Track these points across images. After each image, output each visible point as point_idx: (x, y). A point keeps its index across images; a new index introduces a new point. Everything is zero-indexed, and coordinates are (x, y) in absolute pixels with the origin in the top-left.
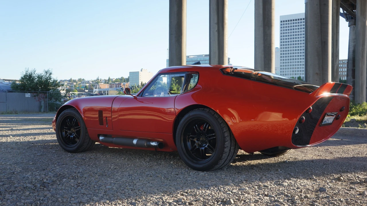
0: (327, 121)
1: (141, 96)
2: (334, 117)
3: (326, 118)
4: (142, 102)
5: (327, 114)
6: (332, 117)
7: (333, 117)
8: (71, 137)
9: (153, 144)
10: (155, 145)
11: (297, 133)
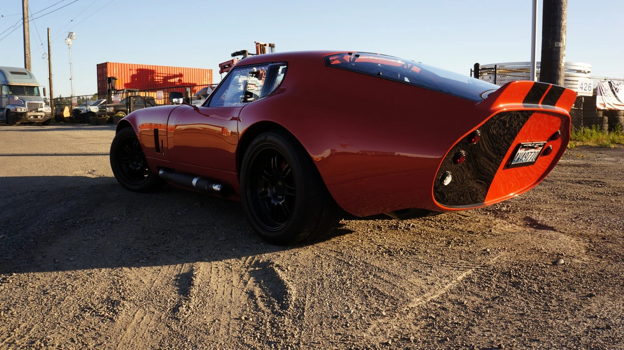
0: (524, 158)
1: (208, 106)
2: (539, 151)
3: (521, 151)
4: (208, 116)
5: (523, 145)
6: (533, 150)
7: (536, 151)
8: (137, 169)
9: (216, 188)
10: (218, 191)
11: (448, 183)
